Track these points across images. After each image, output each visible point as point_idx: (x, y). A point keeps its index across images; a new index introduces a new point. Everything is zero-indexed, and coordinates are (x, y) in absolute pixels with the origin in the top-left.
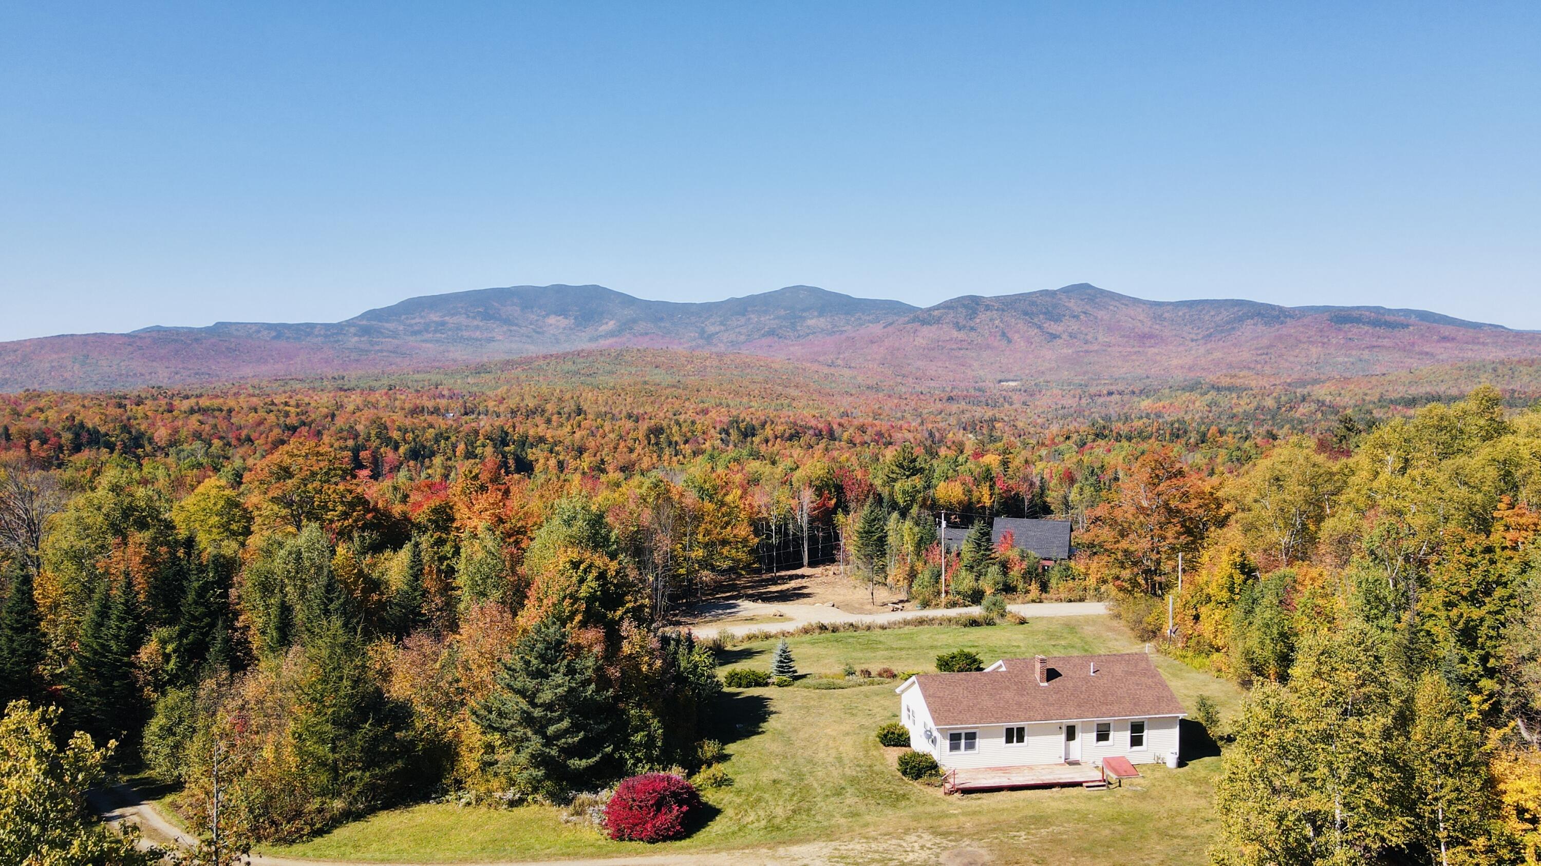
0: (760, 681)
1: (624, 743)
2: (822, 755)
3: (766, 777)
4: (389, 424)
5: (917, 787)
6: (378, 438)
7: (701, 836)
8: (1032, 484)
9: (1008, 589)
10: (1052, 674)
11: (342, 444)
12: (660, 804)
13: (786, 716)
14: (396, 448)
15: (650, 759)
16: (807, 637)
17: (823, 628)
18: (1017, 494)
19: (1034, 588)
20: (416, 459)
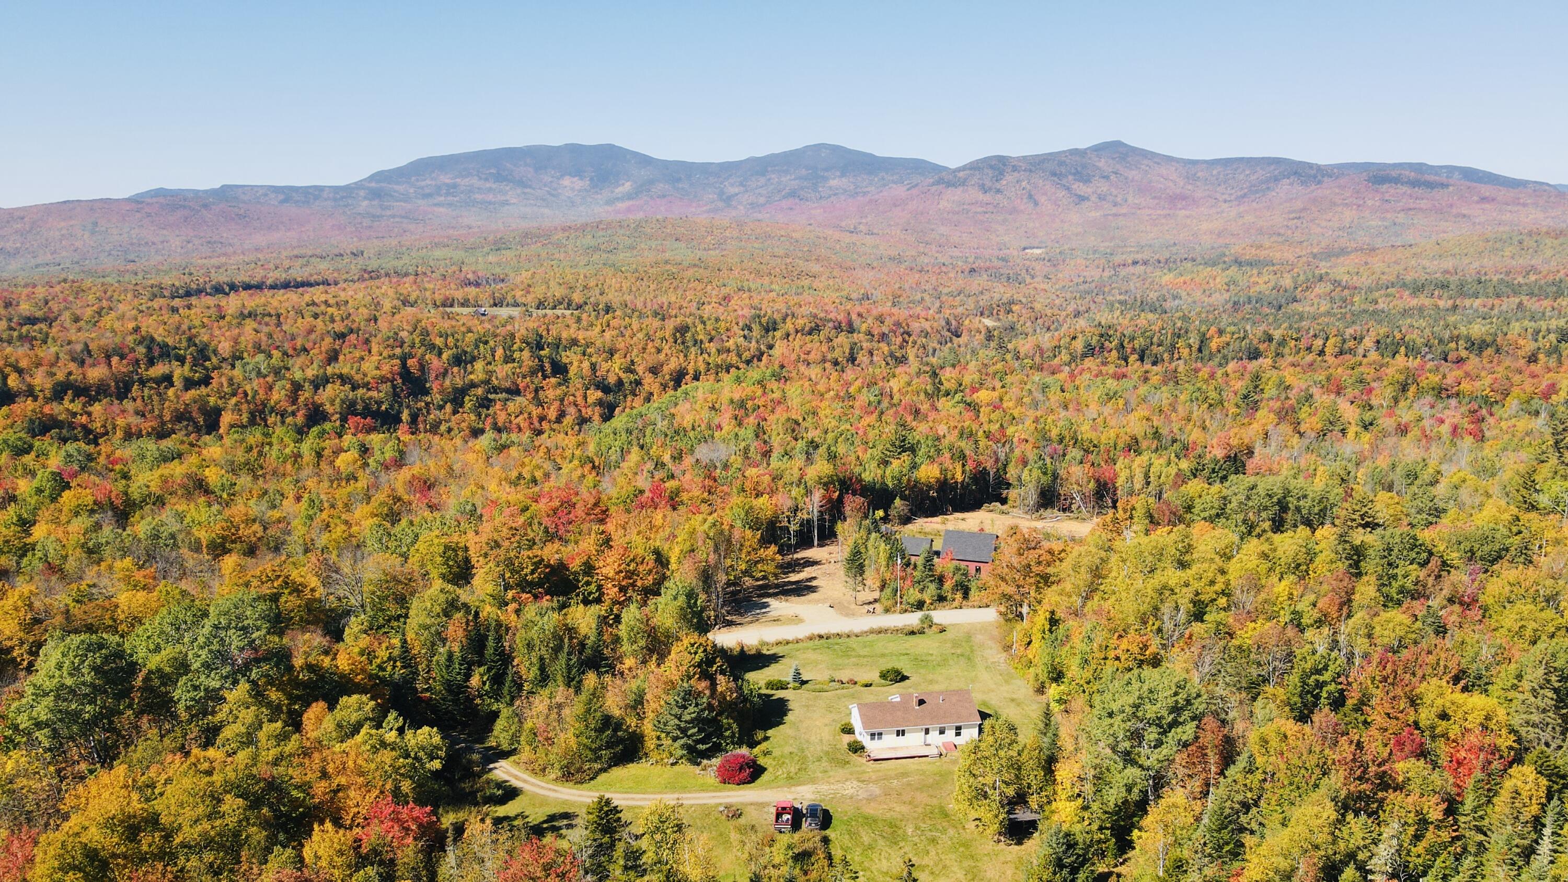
0: (783, 686)
1: (721, 736)
2: (813, 738)
3: (787, 750)
4: (430, 329)
5: (854, 757)
6: (422, 345)
7: (758, 781)
8: (997, 460)
9: (941, 599)
10: (921, 702)
11: (391, 353)
12: (741, 769)
13: (796, 712)
14: (440, 354)
15: (733, 743)
16: (811, 644)
17: (821, 637)
18: (985, 469)
19: (959, 596)
20: (459, 365)
